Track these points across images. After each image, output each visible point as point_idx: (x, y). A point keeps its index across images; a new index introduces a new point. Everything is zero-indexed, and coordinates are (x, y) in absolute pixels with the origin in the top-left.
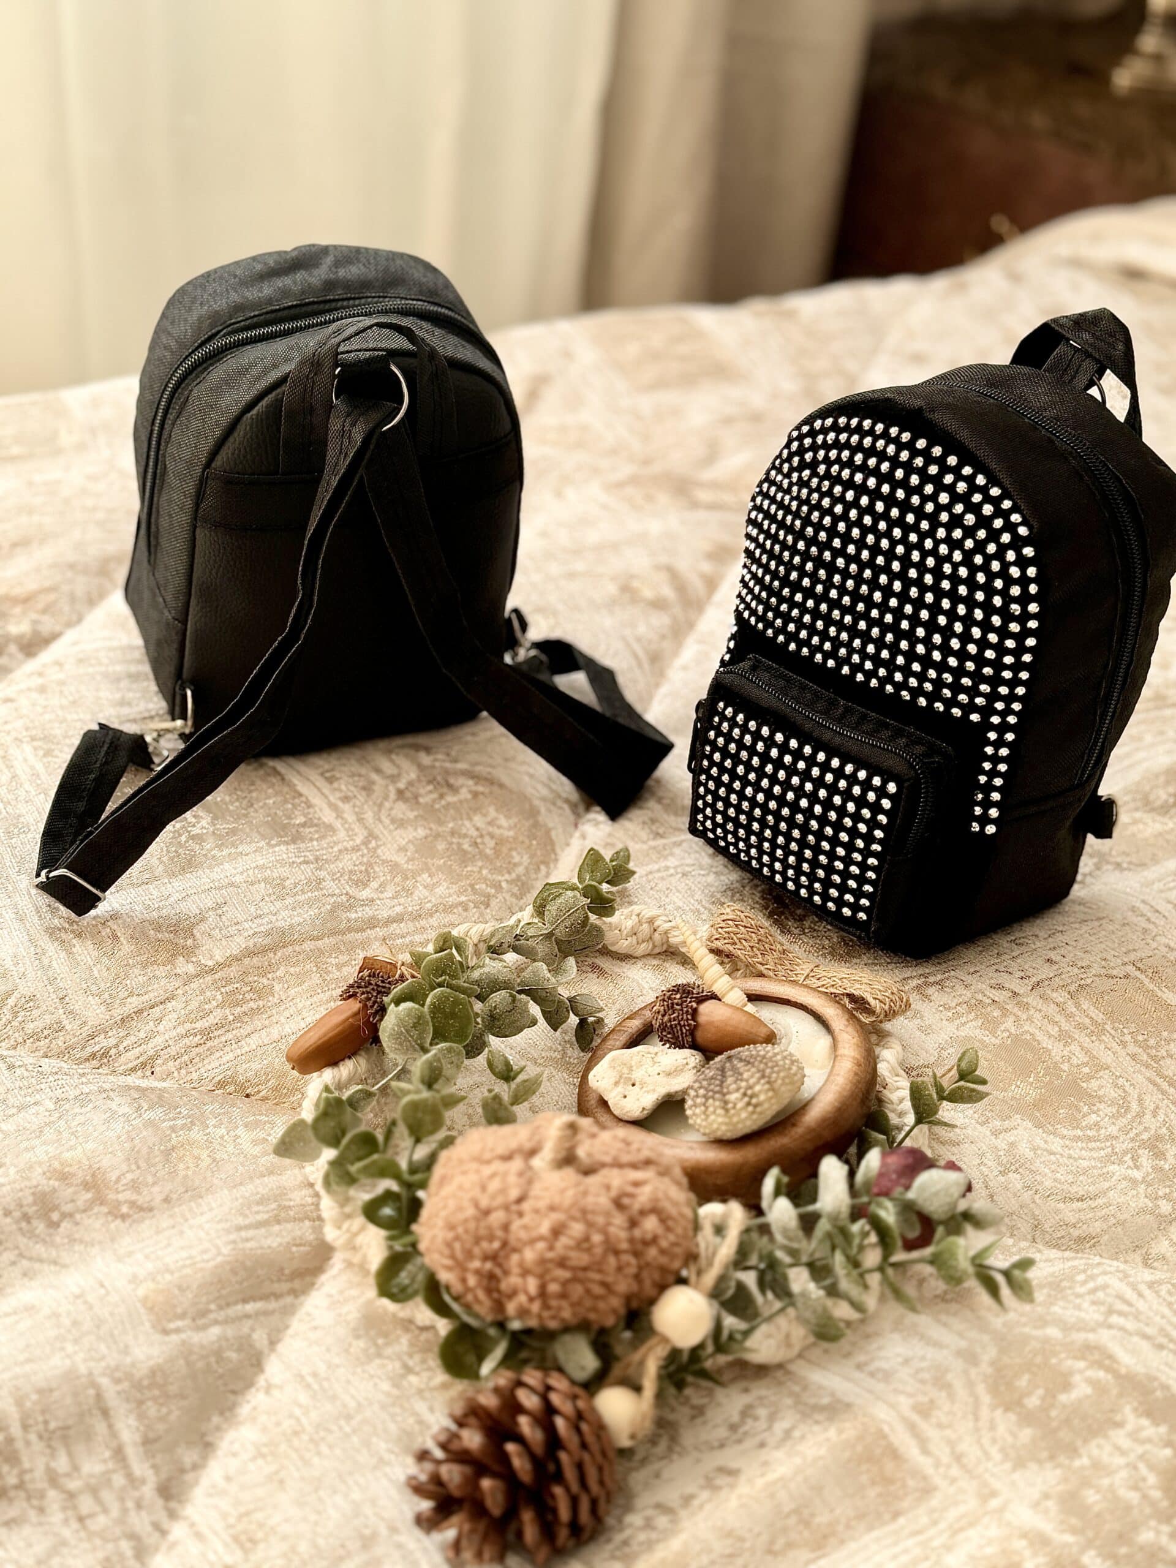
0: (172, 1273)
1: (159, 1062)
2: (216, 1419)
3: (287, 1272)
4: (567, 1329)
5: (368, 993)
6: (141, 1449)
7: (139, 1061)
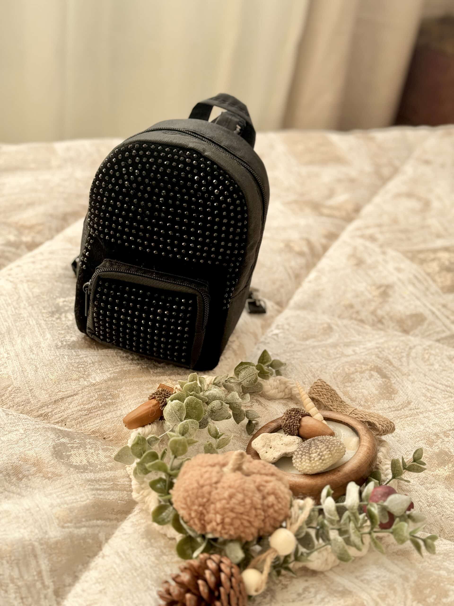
0: (68, 504)
1: (68, 420)
3: (115, 510)
4: (232, 541)
5: (160, 397)
6: (49, 573)
7: (60, 419)
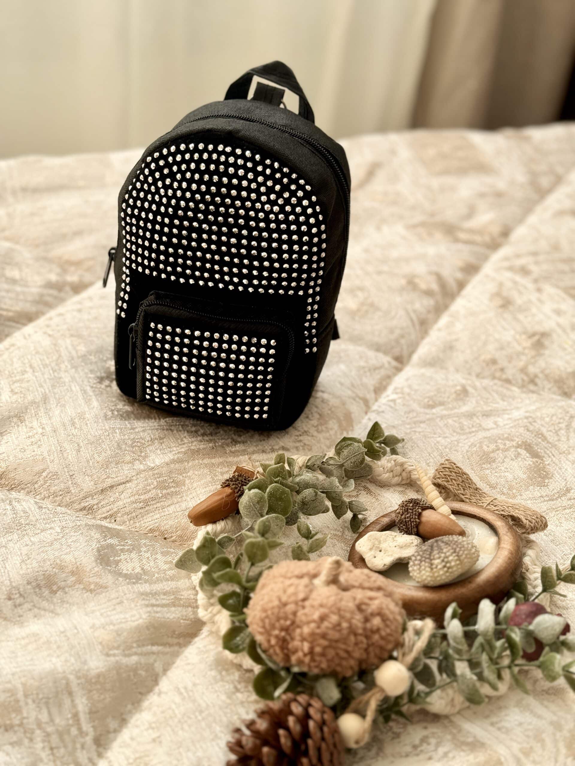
0: (114, 625)
1: (119, 515)
2: (129, 707)
3: (177, 633)
4: (324, 675)
5: (236, 484)
6: (88, 716)
7: (109, 513)
